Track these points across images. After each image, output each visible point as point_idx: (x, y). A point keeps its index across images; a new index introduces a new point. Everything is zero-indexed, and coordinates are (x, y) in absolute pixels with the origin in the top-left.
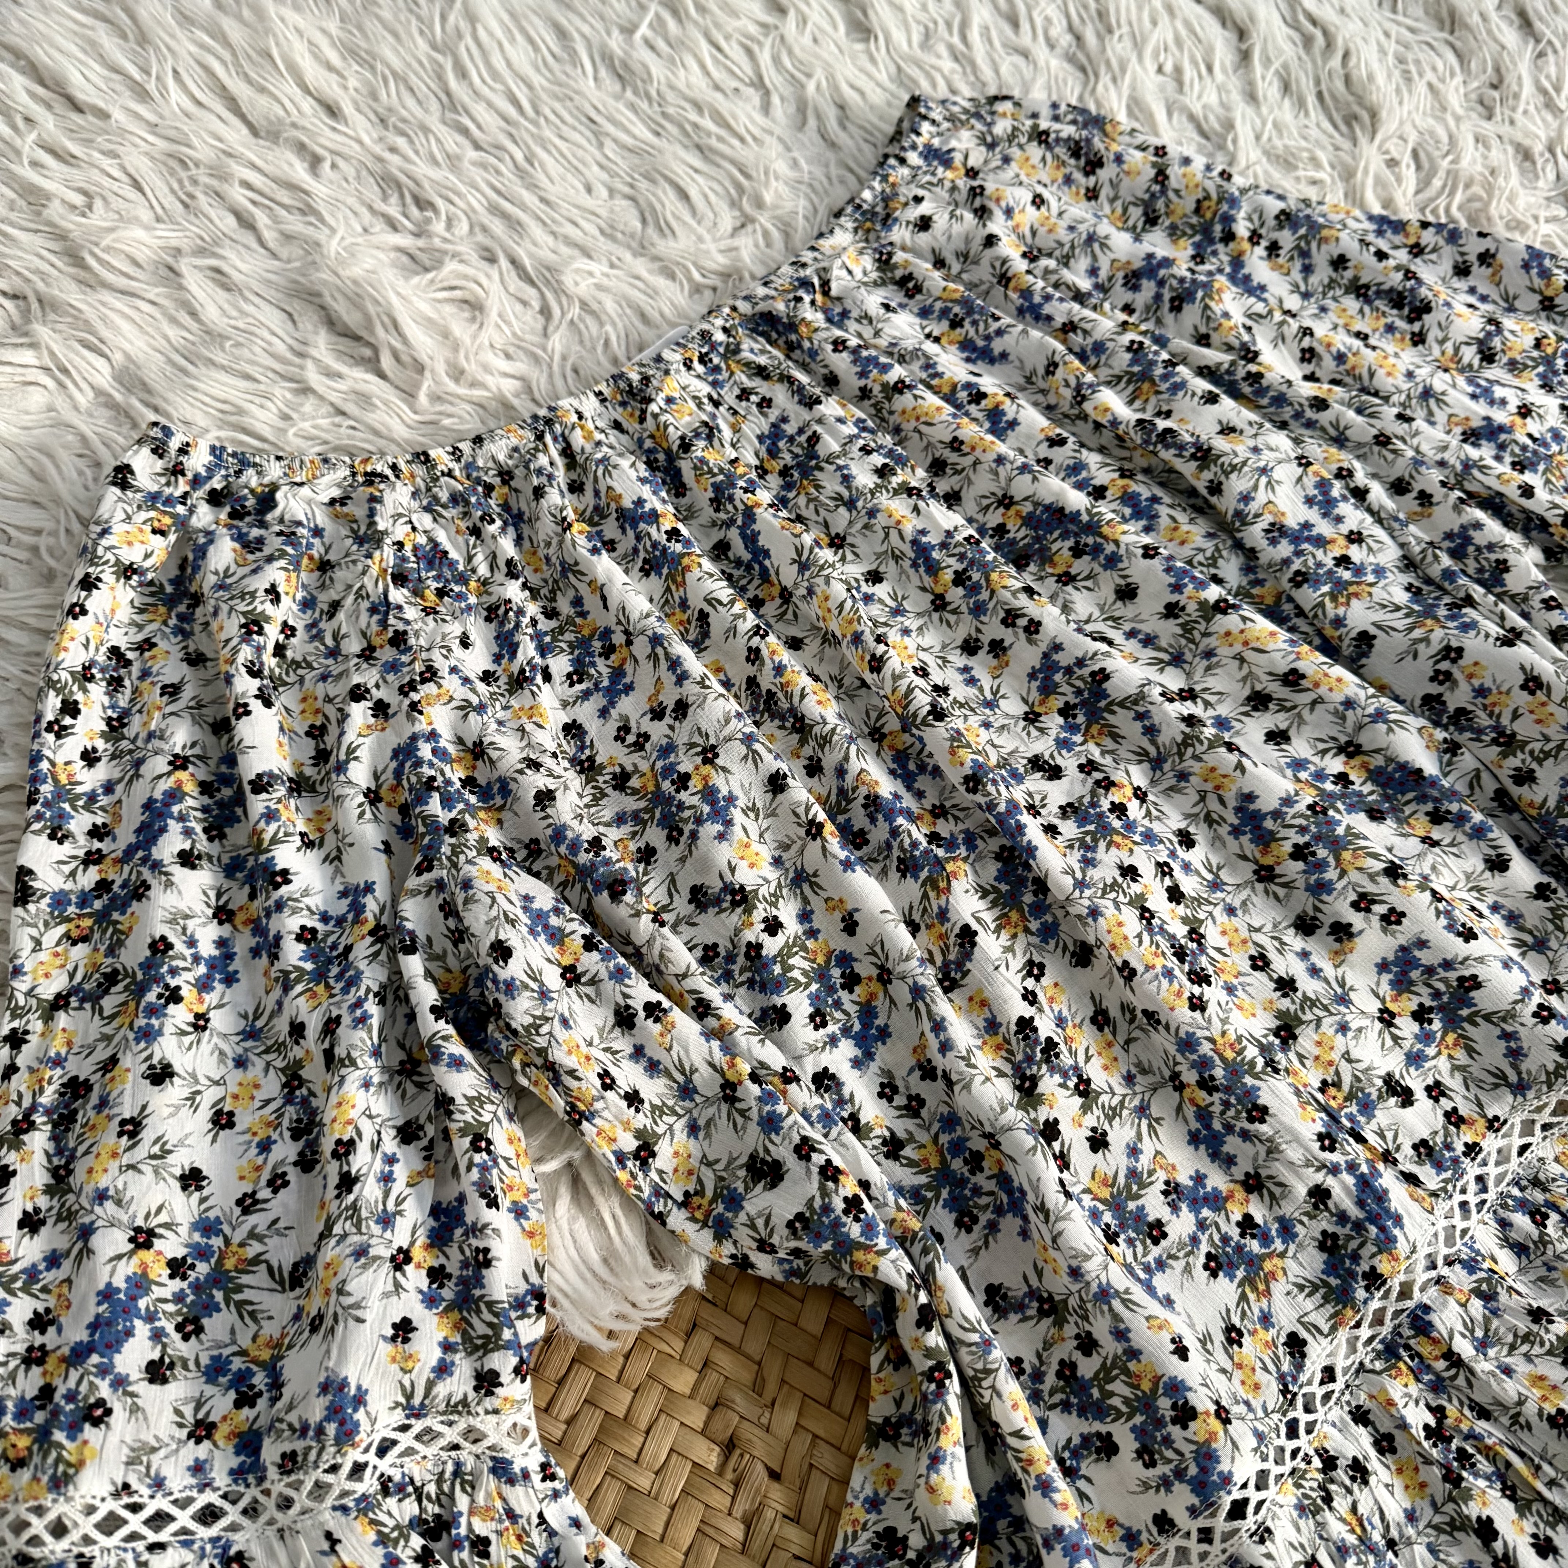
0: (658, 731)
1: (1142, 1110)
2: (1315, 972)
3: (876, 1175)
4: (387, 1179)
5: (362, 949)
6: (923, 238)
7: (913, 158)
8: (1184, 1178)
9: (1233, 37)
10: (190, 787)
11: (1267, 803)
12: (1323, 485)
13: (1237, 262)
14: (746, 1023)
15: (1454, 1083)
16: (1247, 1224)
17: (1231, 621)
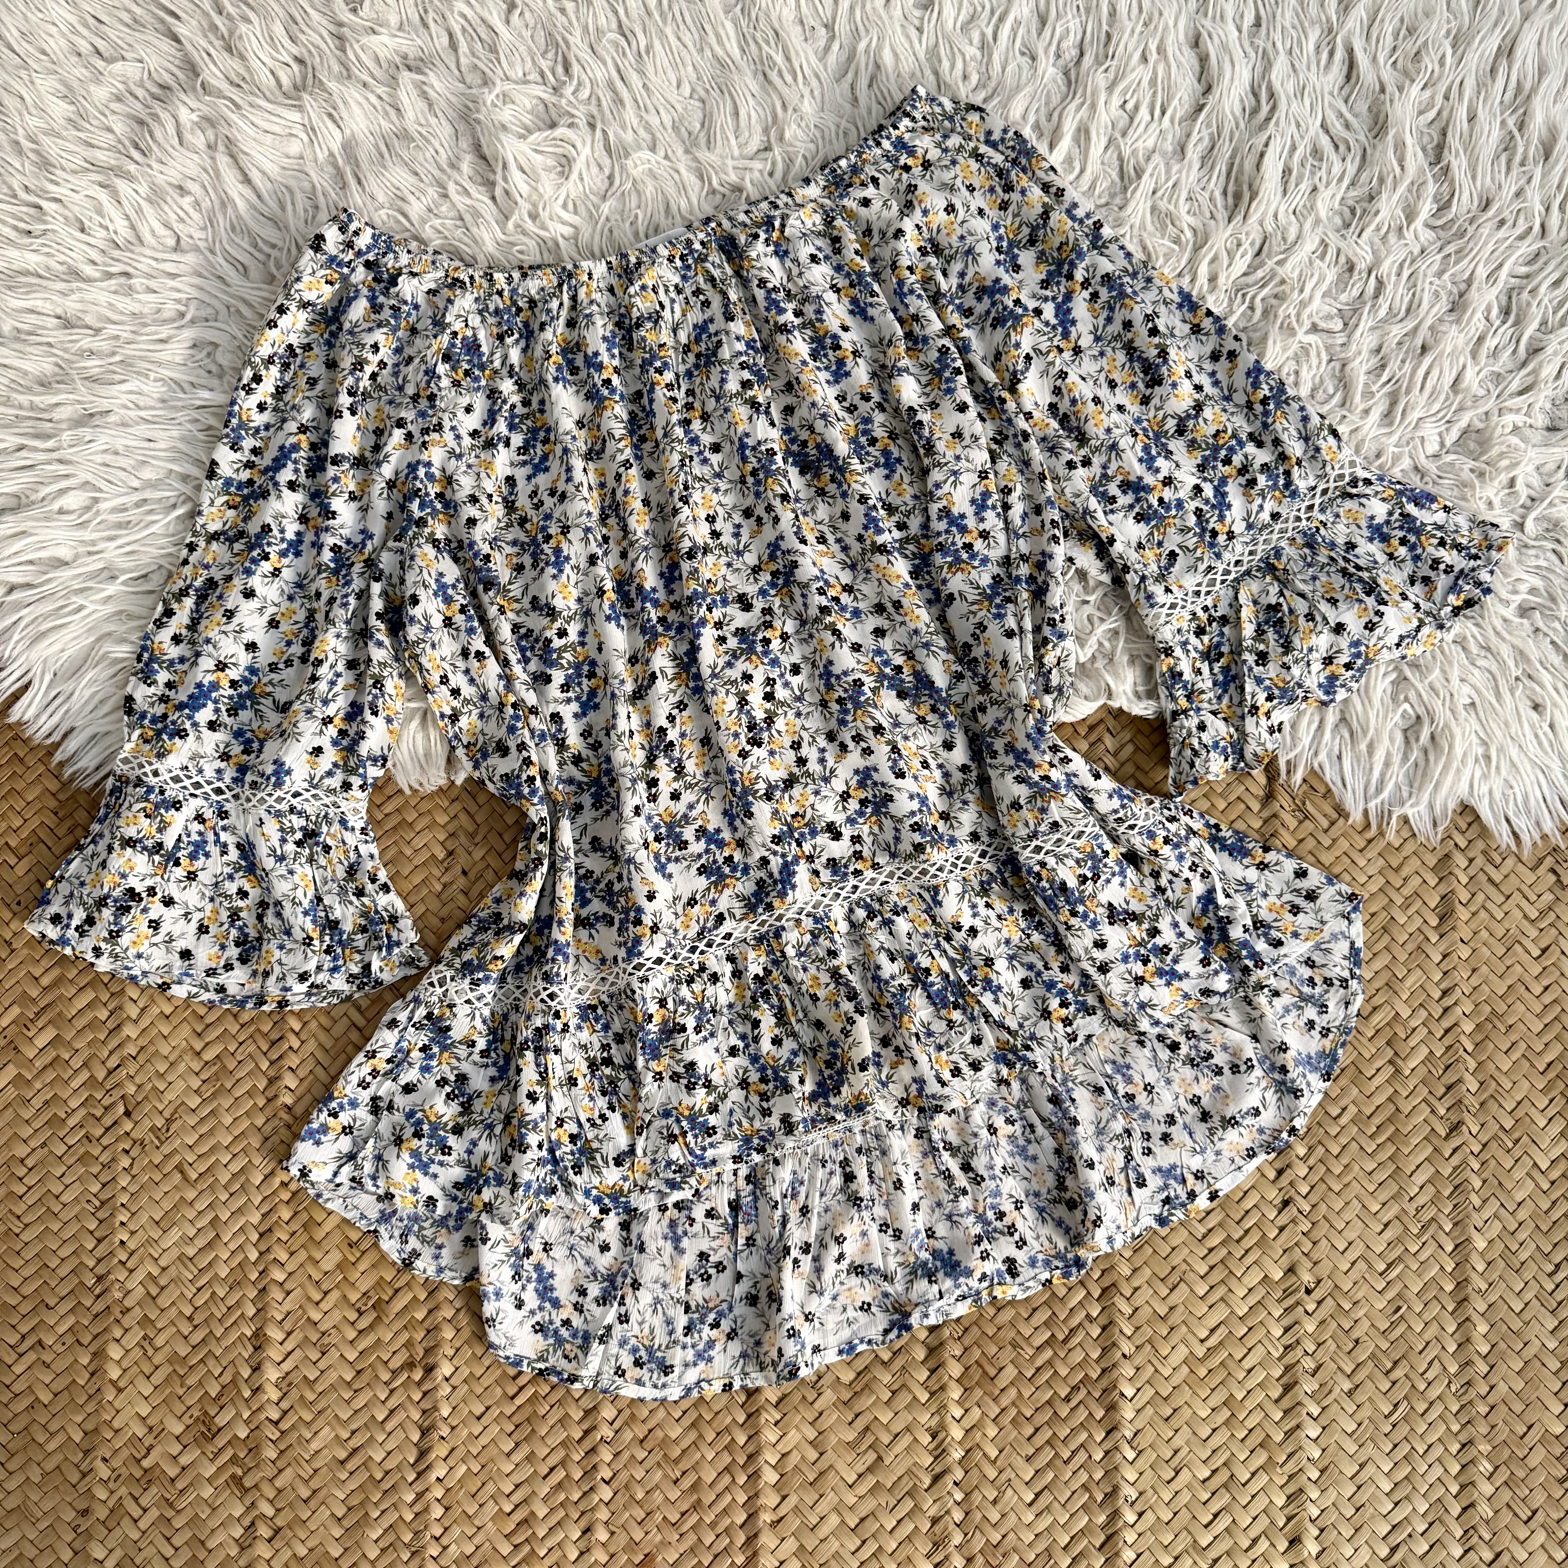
0: (549, 502)
1: (706, 790)
2: (822, 761)
3: (553, 769)
4: (333, 683)
5: (358, 568)
6: (863, 211)
7: (886, 144)
8: (711, 828)
9: (1199, 89)
10: (305, 445)
11: (836, 670)
12: (986, 495)
13: (1068, 297)
14: (524, 677)
15: (868, 840)
16: (729, 860)
17: (881, 559)
